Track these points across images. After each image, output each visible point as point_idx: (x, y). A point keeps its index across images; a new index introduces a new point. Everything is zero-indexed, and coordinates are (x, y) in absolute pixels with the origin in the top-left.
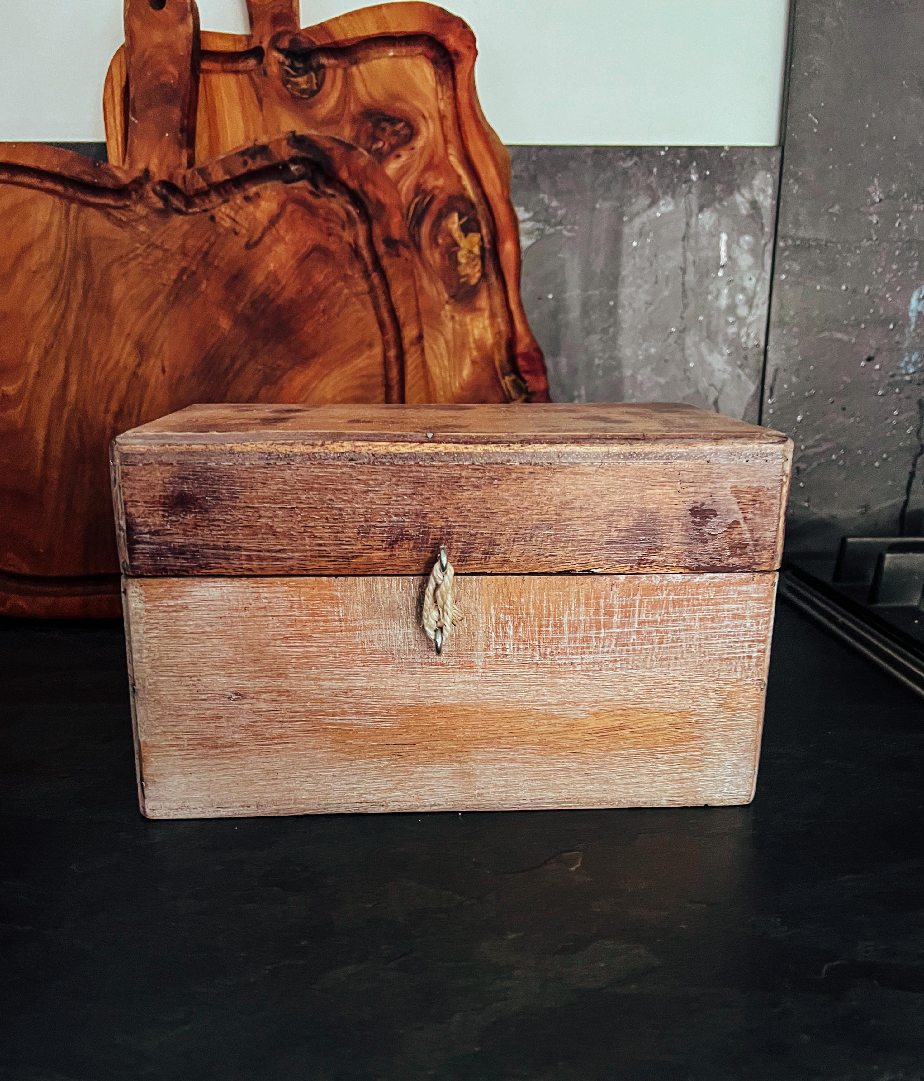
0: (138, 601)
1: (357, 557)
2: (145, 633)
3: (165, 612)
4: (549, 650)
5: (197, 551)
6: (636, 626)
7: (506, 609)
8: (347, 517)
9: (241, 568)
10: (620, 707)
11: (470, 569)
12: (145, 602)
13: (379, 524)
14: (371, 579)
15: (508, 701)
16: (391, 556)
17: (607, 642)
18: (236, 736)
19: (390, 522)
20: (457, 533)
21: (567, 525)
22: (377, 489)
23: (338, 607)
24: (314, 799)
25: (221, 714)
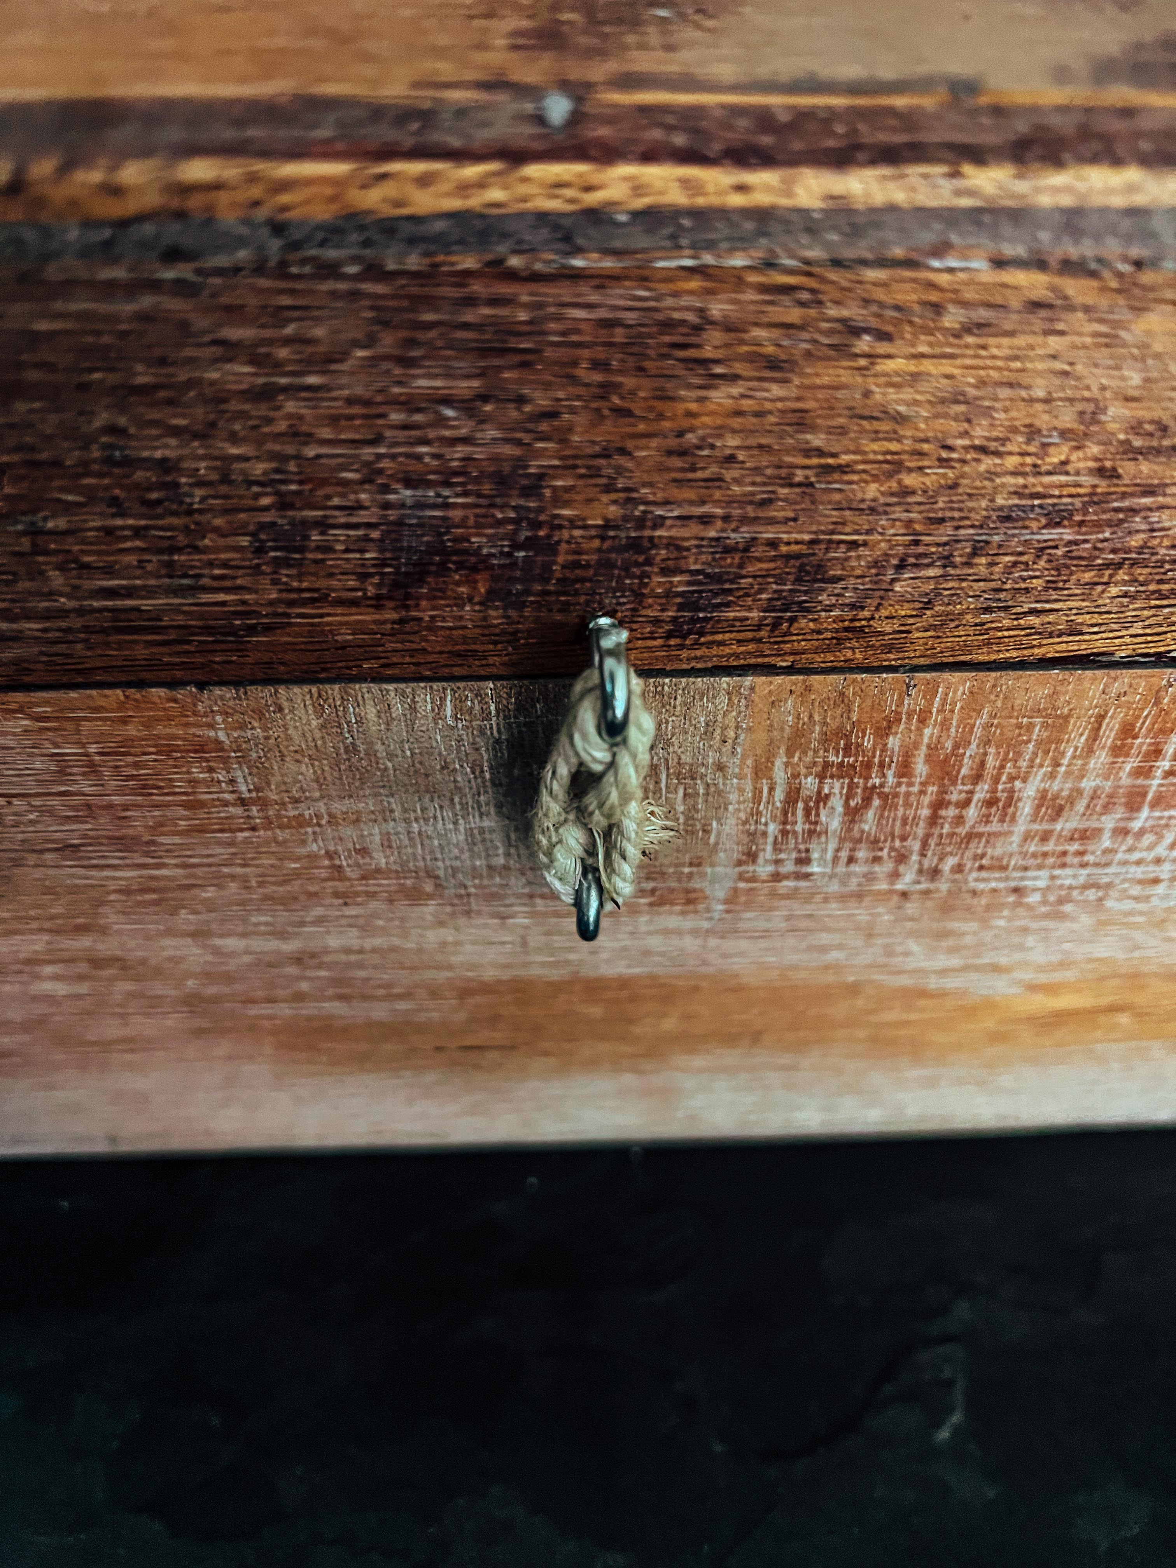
1: (268, 629)
4: (950, 862)
7: (827, 765)
8: (199, 492)
11: (715, 655)
14: (334, 690)
15: (793, 968)
16: (402, 621)
19: (387, 506)
20: (673, 544)
21: (1133, 511)
23: (226, 769)
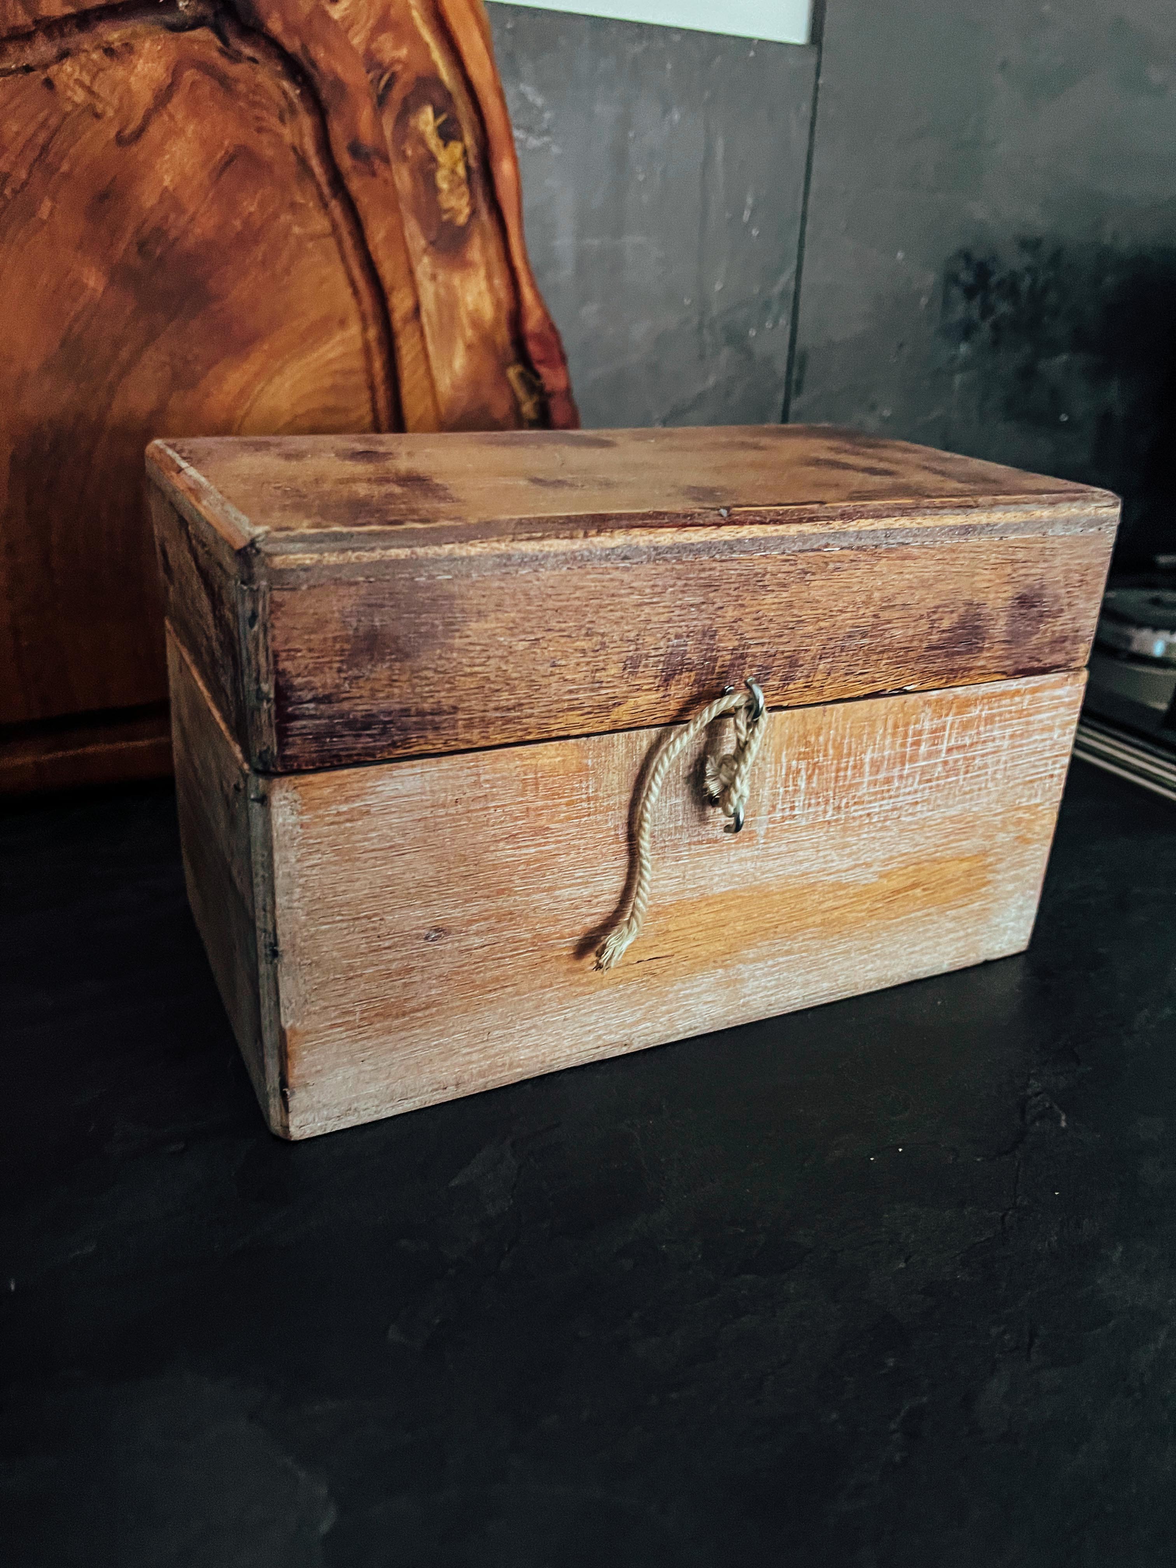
0: (288, 812)
1: (620, 704)
2: (298, 861)
3: (332, 823)
5: (390, 722)
6: (943, 755)
8: (611, 645)
9: (456, 740)
10: (914, 861)
12: (301, 813)
13: (653, 653)
15: (790, 877)
17: (910, 780)
18: (433, 992)
19: (668, 647)
20: (752, 655)
22: (655, 600)
23: (587, 781)
24: (537, 1056)
25: (413, 964)
